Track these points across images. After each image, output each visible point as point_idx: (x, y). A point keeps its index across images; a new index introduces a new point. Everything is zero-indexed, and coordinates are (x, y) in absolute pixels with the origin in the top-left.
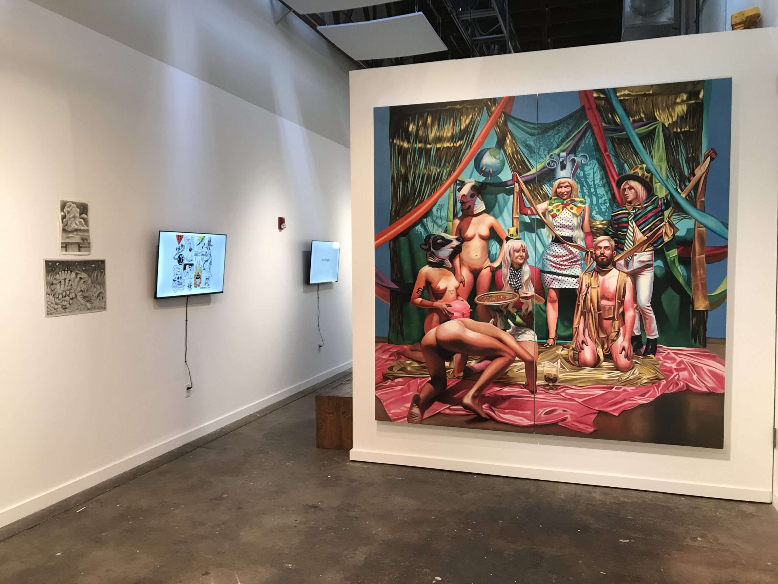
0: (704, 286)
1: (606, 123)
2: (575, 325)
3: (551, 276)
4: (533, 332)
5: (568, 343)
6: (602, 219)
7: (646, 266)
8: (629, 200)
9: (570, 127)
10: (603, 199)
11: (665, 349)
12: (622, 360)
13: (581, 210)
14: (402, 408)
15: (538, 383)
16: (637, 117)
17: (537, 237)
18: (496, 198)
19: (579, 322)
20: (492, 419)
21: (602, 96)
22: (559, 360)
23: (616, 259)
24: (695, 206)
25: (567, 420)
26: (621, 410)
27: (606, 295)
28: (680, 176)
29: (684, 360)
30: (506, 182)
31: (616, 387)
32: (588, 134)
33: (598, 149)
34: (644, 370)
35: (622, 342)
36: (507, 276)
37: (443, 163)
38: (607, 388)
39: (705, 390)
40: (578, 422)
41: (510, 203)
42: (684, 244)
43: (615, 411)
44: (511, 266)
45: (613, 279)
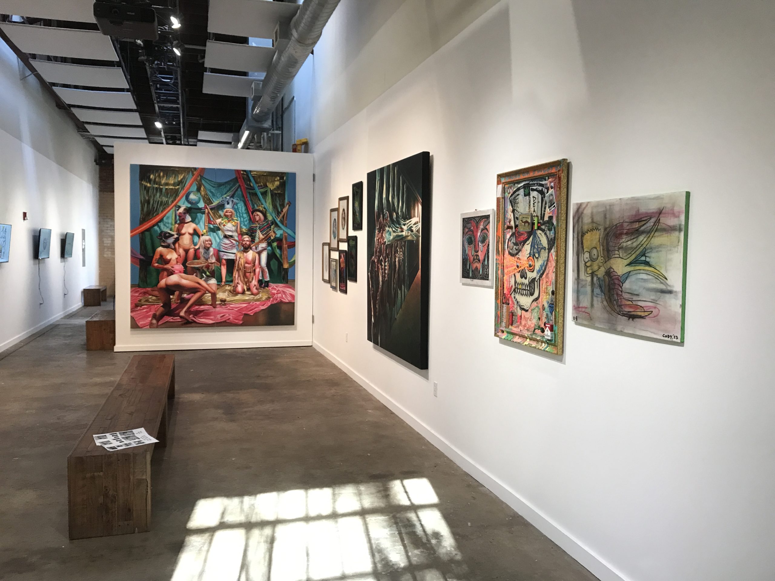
0: (287, 258)
1: (247, 186)
2: (234, 275)
3: (223, 253)
4: (214, 279)
5: (231, 284)
6: (245, 228)
7: (264, 249)
8: (257, 220)
9: (231, 185)
10: (246, 219)
12: (255, 291)
13: (236, 224)
14: (147, 321)
15: (217, 303)
16: (260, 185)
17: (216, 235)
18: (197, 215)
19: (236, 274)
20: (195, 322)
21: (245, 173)
23: (251, 246)
24: (283, 224)
25: (231, 319)
26: (255, 312)
27: (248, 262)
28: (277, 211)
29: (280, 289)
30: (201, 208)
31: (252, 302)
32: (239, 190)
33: (243, 196)
34: (264, 294)
35: (254, 282)
36: (202, 252)
37: (169, 196)
38: (248, 303)
39: (288, 301)
40: (235, 319)
41: (203, 218)
42: (279, 240)
43: (251, 313)
44: (205, 248)
45: (250, 255)
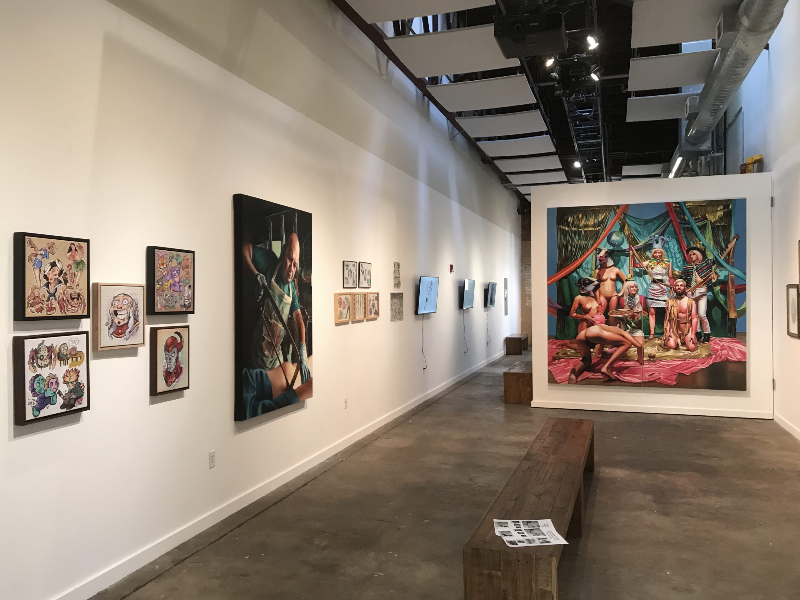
0: (734, 305)
1: (680, 220)
2: (665, 327)
3: (651, 300)
4: (641, 331)
5: (661, 337)
6: (679, 270)
7: (703, 295)
8: (693, 260)
9: (661, 221)
10: (679, 259)
11: (713, 339)
12: (691, 345)
13: (667, 266)
15: (645, 359)
16: (697, 217)
17: (643, 280)
18: (620, 258)
19: (667, 325)
20: (618, 380)
21: (677, 205)
22: (656, 346)
23: (687, 291)
24: (729, 264)
25: (661, 379)
26: (691, 372)
27: (682, 310)
28: (720, 248)
29: (725, 345)
30: (625, 250)
31: (688, 359)
32: (671, 225)
33: (676, 233)
34: (703, 350)
35: (691, 335)
36: (626, 301)
37: (588, 239)
38: (683, 360)
39: (736, 360)
40: (667, 379)
41: (628, 261)
42: (723, 283)
43: (687, 372)
44: (629, 295)
45: (685, 302)
